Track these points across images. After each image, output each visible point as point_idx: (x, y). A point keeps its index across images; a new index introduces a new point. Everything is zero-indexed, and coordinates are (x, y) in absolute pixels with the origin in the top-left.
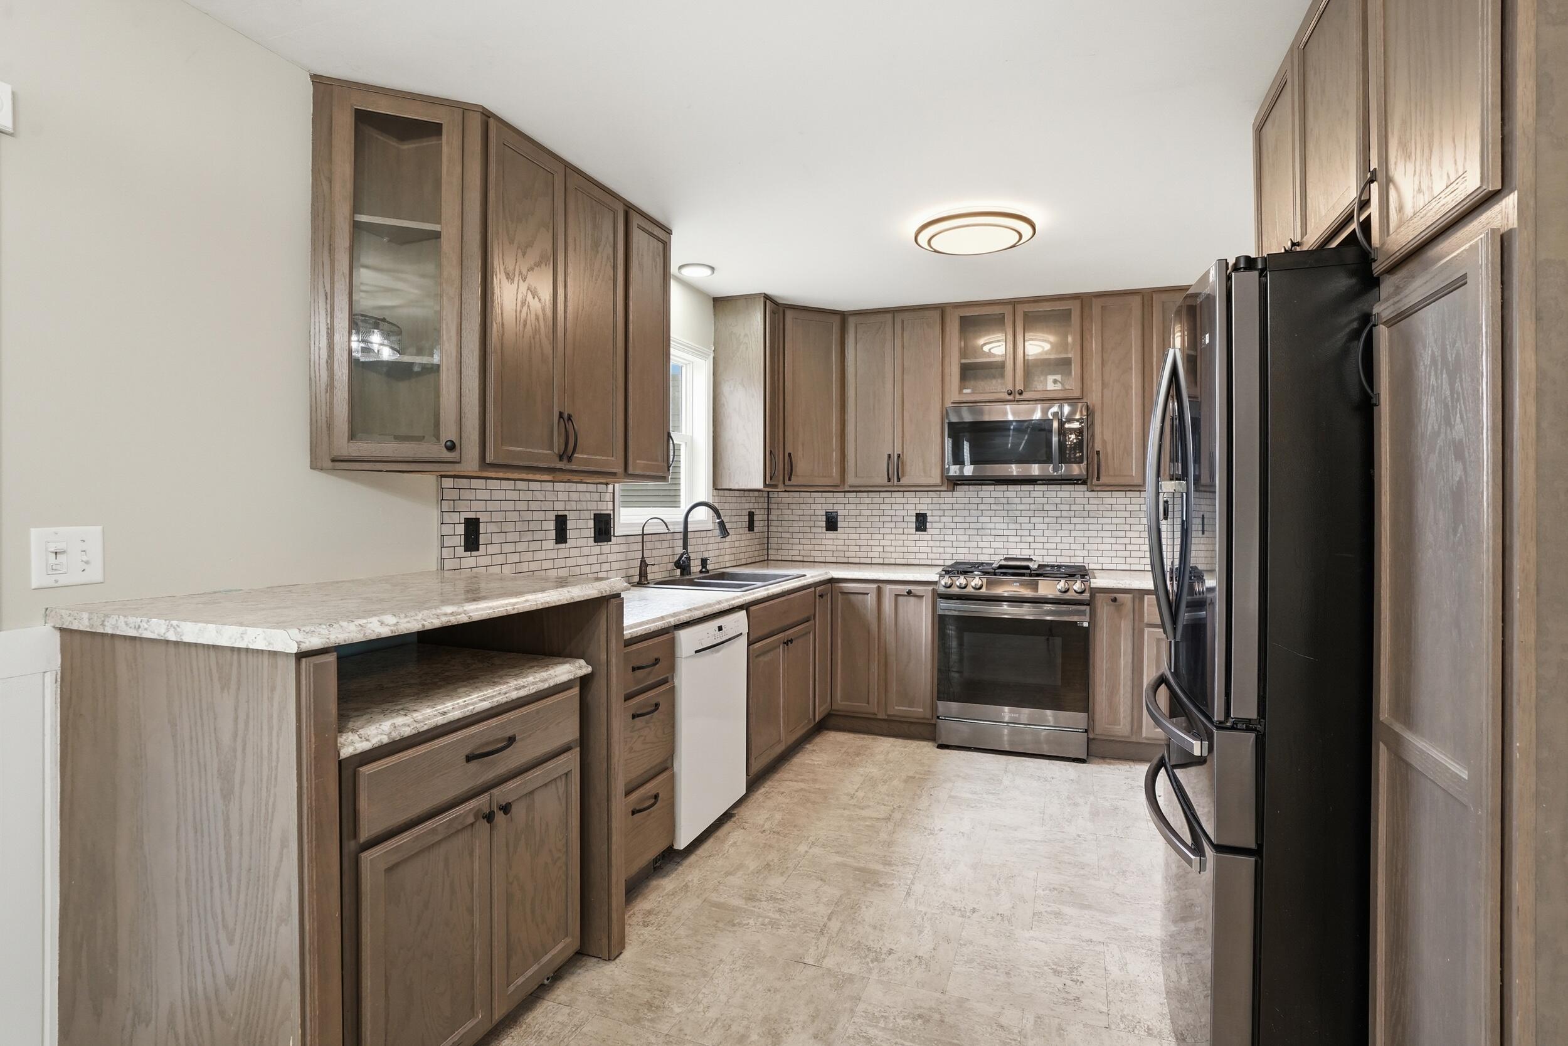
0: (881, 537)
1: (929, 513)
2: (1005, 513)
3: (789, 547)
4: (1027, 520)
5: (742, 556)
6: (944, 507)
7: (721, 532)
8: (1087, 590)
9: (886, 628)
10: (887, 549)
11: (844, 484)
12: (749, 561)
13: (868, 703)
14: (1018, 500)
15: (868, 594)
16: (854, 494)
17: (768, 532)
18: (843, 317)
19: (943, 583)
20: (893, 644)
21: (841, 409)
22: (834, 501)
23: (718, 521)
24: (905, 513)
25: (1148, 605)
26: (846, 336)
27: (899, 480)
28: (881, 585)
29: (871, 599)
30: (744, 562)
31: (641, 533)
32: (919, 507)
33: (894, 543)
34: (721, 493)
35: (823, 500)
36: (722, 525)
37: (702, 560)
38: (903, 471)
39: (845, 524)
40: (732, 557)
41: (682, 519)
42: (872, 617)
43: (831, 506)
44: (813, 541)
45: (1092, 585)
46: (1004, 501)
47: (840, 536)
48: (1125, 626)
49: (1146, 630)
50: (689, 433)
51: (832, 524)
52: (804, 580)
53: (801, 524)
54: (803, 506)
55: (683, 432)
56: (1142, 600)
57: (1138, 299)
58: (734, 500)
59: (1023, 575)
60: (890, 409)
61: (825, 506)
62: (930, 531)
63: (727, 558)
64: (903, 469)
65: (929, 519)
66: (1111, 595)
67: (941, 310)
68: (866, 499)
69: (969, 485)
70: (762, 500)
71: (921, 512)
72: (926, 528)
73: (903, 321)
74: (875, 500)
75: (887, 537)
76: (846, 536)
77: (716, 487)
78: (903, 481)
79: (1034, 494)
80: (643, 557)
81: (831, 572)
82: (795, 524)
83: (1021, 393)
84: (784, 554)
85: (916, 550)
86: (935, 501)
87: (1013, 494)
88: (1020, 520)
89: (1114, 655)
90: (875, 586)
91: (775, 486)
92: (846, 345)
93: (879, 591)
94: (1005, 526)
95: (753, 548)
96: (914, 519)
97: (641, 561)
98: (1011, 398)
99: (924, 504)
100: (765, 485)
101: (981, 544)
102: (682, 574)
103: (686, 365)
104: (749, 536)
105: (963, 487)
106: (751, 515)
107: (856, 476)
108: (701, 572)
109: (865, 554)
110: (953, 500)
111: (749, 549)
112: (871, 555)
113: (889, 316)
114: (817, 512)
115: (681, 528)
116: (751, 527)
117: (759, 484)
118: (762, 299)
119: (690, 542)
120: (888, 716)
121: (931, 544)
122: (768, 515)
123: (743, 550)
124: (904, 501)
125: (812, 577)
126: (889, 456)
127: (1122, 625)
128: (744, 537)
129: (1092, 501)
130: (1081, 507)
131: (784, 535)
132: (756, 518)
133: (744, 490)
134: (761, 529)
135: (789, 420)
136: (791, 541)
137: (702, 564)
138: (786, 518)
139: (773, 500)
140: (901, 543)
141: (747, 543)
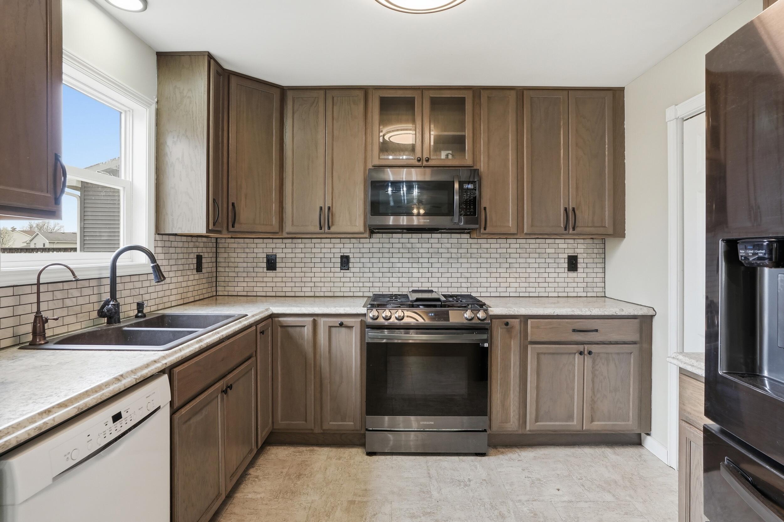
0: (312, 275)
1: (351, 256)
2: (409, 255)
3: (235, 284)
4: (426, 260)
5: (190, 294)
6: (363, 250)
7: (156, 276)
8: (488, 318)
9: (321, 355)
10: (317, 284)
11: (282, 232)
12: (197, 298)
13: (306, 421)
14: (419, 245)
15: (304, 326)
16: (290, 241)
17: (216, 272)
18: (283, 91)
19: (371, 315)
20: (328, 369)
21: (280, 168)
22: (273, 246)
23: (152, 265)
24: (332, 255)
25: (531, 327)
26: (285, 107)
27: (329, 228)
28: (316, 318)
29: (307, 331)
30: (192, 299)
31: (35, 282)
32: (343, 251)
33: (323, 280)
34: (166, 238)
35: (264, 245)
36: (157, 269)
37: (138, 304)
38: (332, 222)
39: (283, 265)
40: (179, 297)
41: (109, 264)
42: (308, 348)
43: (271, 251)
44: (256, 279)
45: (491, 313)
46: (409, 246)
47: (278, 275)
48: (515, 345)
49: (530, 347)
50: (129, 179)
51: (271, 264)
52: (246, 319)
53: (245, 265)
54: (247, 250)
55: (123, 177)
56: (526, 324)
57: (513, 93)
58: (180, 244)
59: (435, 306)
60: (322, 170)
61: (265, 250)
62: (352, 270)
63: (172, 298)
64: (332, 219)
65: (352, 260)
66: (504, 320)
67: (365, 91)
68: (300, 244)
69: (382, 233)
70: (211, 245)
71: (345, 254)
72: (349, 267)
73: (333, 98)
74: (307, 245)
75: (317, 275)
76: (283, 275)
77: (158, 231)
78: (333, 229)
79: (432, 241)
80: (38, 312)
81: (271, 308)
82: (240, 265)
83: (427, 160)
84: (231, 290)
85: (341, 284)
86: (356, 245)
87: (416, 241)
88: (421, 260)
89: (506, 368)
90: (311, 319)
91: (219, 232)
92: (285, 115)
93: (315, 323)
94: (410, 265)
95: (201, 287)
96: (339, 260)
97: (36, 317)
98: (420, 164)
99: (347, 248)
100: (208, 230)
101: (392, 280)
102: (109, 322)
103: (126, 112)
104: (197, 277)
105: (378, 234)
106: (199, 258)
107: (293, 224)
108: (137, 316)
109: (299, 289)
110: (370, 245)
111: (197, 288)
112: (304, 289)
113: (322, 92)
114: (259, 255)
115: (108, 274)
116: (199, 268)
117: (201, 229)
118: (206, 57)
119: (119, 287)
120: (324, 430)
121: (353, 280)
122: (216, 257)
123: (191, 289)
124: (331, 246)
125: (253, 316)
126: (321, 208)
127: (512, 343)
128: (191, 278)
129: (473, 246)
130: (465, 251)
131: (230, 274)
132: (204, 260)
133: (192, 236)
134: (209, 270)
135: (232, 173)
136: (236, 279)
137: (138, 309)
138: (233, 260)
139: (221, 245)
140: (329, 279)
141: (195, 283)
